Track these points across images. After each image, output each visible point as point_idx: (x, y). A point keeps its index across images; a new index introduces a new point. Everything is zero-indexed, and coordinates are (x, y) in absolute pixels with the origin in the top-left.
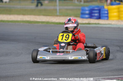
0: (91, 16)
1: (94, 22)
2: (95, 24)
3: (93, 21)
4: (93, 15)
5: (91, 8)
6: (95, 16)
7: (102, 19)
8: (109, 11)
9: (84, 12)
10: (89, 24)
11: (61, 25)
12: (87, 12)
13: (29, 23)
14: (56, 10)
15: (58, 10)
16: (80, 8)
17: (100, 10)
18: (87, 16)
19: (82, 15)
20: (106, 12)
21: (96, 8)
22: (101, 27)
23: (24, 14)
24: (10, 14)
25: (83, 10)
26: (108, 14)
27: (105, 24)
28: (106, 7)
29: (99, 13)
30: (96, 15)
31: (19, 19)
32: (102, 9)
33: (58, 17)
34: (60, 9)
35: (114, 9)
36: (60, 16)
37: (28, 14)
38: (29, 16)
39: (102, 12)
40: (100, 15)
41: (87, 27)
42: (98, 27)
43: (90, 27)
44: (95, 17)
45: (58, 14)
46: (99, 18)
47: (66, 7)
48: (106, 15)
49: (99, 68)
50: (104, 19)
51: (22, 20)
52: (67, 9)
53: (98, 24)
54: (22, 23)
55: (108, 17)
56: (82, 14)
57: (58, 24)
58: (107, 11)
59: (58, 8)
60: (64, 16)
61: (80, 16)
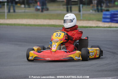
0: (112, 20)
1: (115, 26)
3: (113, 25)
10: (110, 27)
11: (84, 29)
13: (54, 27)
14: (80, 15)
18: (108, 20)
23: (50, 19)
24: (37, 19)
31: (45, 24)
33: (82, 22)
34: (83, 14)
36: (83, 20)
37: (53, 19)
38: (55, 20)
41: (108, 30)
43: (111, 30)
45: (81, 18)
47: (89, 12)
51: (48, 24)
52: (90, 14)
54: (47, 27)
56: (104, 18)
59: (81, 13)
60: (87, 20)
61: (102, 20)
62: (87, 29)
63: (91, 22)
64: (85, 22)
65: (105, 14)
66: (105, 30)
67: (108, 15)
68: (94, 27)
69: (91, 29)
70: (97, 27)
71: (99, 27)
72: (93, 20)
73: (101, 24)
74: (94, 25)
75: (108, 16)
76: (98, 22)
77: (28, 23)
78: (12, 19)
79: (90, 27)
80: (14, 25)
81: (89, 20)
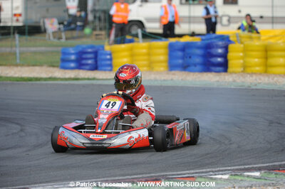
0: (80, 65)
1: (86, 77)
2: (88, 79)
3: (83, 74)
4: (84, 62)
5: (80, 49)
6: (87, 64)
7: (101, 70)
8: (113, 55)
9: (67, 57)
10: (77, 79)
11: (24, 82)
12: (73, 57)
14: (15, 54)
15: (18, 55)
16: (60, 49)
17: (96, 53)
18: (72, 65)
19: (64, 63)
20: (108, 57)
21: (90, 50)
22: (100, 85)
25: (64, 53)
26: (111, 59)
27: (107, 79)
28: (107, 48)
29: (96, 58)
30: (90, 62)
32: (100, 52)
33: (19, 68)
34: (21, 53)
35: (123, 50)
36: (22, 65)
39: (100, 57)
40: (96, 62)
41: (73, 85)
42: (93, 85)
43: (78, 85)
44: (88, 67)
45: (18, 61)
46: (95, 68)
47: (33, 49)
48: (109, 62)
49: (97, 163)
50: (105, 70)
52: (35, 53)
53: (94, 79)
55: (111, 65)
56: (63, 60)
57: (18, 81)
58: (110, 54)
59: (18, 50)
60: (28, 65)
61: (60, 64)
62: (34, 82)
63: (37, 68)
64: (27, 69)
66: (67, 85)
67: (72, 54)
68: (46, 79)
69: (38, 82)
70: (50, 79)
71: (55, 79)
72: (41, 65)
73: (58, 73)
74: (44, 75)
76: (51, 69)
79: (37, 79)
81: (34, 66)
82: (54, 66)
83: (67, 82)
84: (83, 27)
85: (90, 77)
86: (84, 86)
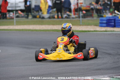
0: (108, 25)
1: (110, 30)
2: (111, 31)
3: (109, 29)
6: (111, 25)
10: (106, 31)
11: (83, 33)
13: (57, 31)
14: (80, 20)
15: (81, 21)
17: (115, 20)
18: (105, 25)
22: (116, 34)
23: (53, 25)
24: (42, 24)
27: (119, 31)
29: (115, 22)
31: (49, 29)
33: (81, 26)
34: (82, 20)
36: (83, 25)
37: (57, 24)
38: (58, 26)
40: (115, 24)
41: (104, 34)
42: (113, 34)
43: (107, 34)
45: (81, 23)
46: (114, 26)
50: (119, 27)
51: (51, 29)
54: (51, 32)
56: (101, 23)
57: (80, 32)
59: (81, 19)
60: (86, 25)
61: (99, 25)
62: (86, 33)
63: (89, 27)
65: (101, 20)
66: (102, 34)
67: (104, 20)
69: (89, 33)
70: (95, 31)
71: (97, 31)
72: (91, 25)
73: (98, 29)
74: (92, 30)
75: (105, 22)
77: (34, 29)
78: (20, 25)
79: (89, 31)
80: (22, 30)
81: (88, 25)
82: (96, 26)
83: (102, 33)
84: (110, 8)
85: (112, 30)
86: (109, 34)
